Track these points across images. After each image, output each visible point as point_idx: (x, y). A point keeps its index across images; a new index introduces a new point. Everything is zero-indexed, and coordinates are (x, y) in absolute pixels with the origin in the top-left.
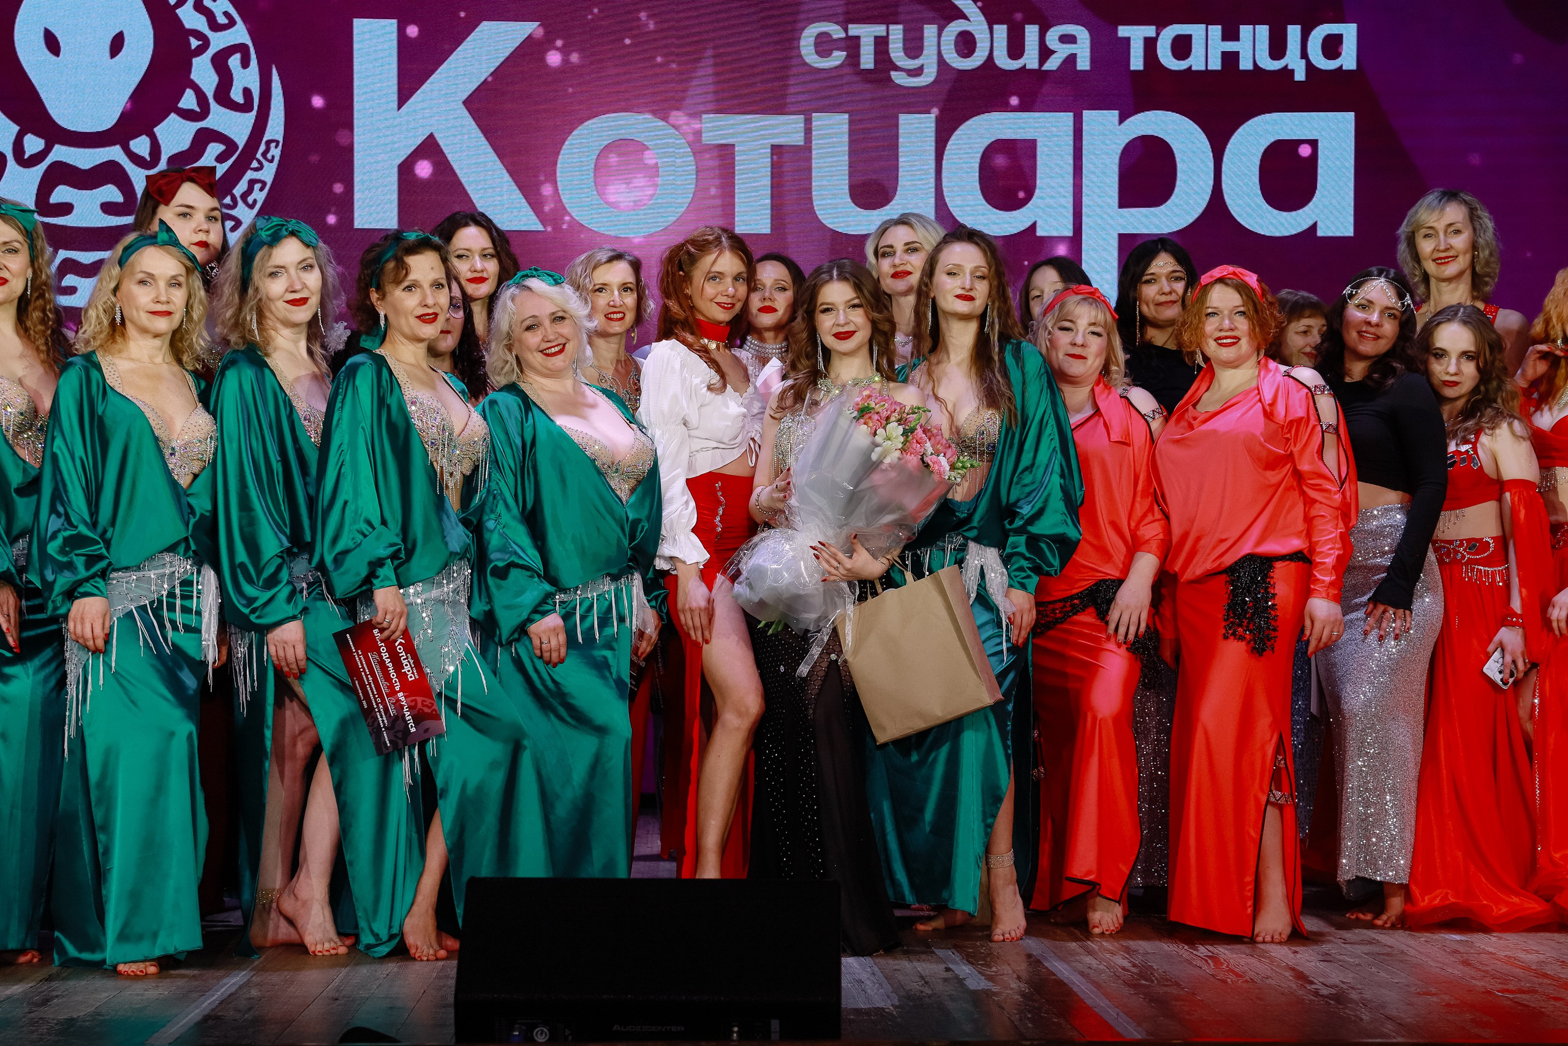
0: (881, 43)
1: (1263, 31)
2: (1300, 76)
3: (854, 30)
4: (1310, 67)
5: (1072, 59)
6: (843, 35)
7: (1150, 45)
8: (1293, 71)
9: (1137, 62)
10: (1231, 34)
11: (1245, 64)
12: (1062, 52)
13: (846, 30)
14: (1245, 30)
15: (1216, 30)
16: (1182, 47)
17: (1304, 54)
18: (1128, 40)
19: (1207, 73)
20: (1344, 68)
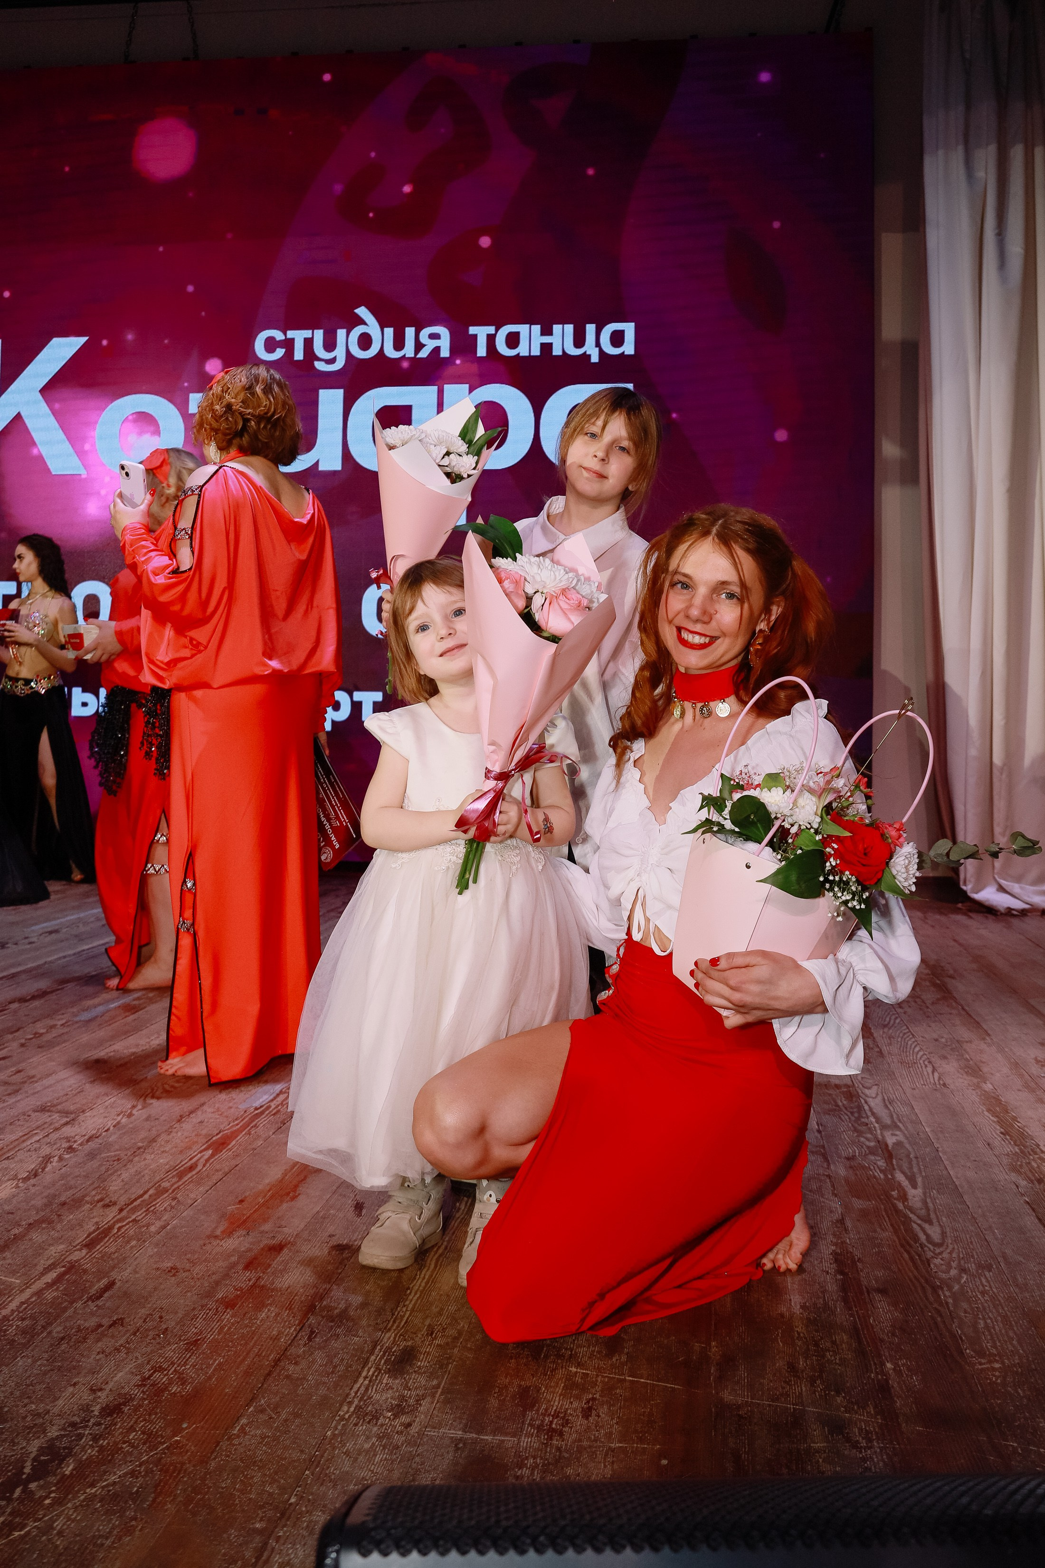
0: (308, 343)
1: (569, 328)
2: (595, 359)
3: (291, 334)
4: (601, 352)
5: (437, 350)
6: (283, 338)
7: (491, 339)
8: (590, 356)
9: (482, 351)
10: (547, 331)
11: (557, 351)
12: (430, 345)
13: (285, 334)
14: (557, 328)
15: (537, 329)
16: (513, 340)
17: (598, 344)
18: (475, 336)
19: (530, 358)
20: (626, 353)
